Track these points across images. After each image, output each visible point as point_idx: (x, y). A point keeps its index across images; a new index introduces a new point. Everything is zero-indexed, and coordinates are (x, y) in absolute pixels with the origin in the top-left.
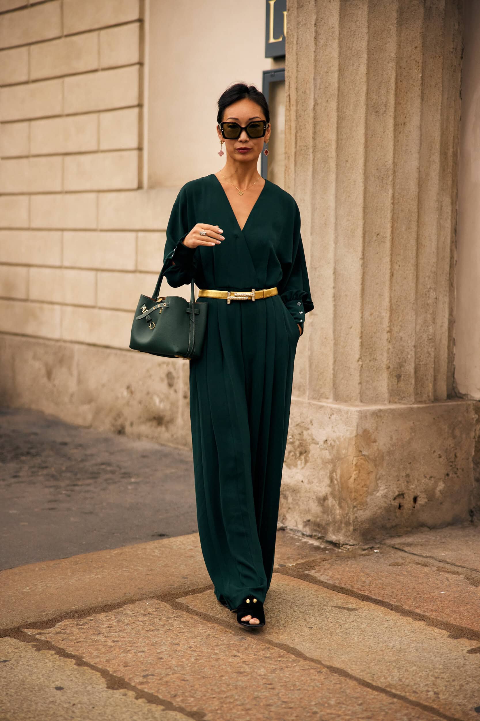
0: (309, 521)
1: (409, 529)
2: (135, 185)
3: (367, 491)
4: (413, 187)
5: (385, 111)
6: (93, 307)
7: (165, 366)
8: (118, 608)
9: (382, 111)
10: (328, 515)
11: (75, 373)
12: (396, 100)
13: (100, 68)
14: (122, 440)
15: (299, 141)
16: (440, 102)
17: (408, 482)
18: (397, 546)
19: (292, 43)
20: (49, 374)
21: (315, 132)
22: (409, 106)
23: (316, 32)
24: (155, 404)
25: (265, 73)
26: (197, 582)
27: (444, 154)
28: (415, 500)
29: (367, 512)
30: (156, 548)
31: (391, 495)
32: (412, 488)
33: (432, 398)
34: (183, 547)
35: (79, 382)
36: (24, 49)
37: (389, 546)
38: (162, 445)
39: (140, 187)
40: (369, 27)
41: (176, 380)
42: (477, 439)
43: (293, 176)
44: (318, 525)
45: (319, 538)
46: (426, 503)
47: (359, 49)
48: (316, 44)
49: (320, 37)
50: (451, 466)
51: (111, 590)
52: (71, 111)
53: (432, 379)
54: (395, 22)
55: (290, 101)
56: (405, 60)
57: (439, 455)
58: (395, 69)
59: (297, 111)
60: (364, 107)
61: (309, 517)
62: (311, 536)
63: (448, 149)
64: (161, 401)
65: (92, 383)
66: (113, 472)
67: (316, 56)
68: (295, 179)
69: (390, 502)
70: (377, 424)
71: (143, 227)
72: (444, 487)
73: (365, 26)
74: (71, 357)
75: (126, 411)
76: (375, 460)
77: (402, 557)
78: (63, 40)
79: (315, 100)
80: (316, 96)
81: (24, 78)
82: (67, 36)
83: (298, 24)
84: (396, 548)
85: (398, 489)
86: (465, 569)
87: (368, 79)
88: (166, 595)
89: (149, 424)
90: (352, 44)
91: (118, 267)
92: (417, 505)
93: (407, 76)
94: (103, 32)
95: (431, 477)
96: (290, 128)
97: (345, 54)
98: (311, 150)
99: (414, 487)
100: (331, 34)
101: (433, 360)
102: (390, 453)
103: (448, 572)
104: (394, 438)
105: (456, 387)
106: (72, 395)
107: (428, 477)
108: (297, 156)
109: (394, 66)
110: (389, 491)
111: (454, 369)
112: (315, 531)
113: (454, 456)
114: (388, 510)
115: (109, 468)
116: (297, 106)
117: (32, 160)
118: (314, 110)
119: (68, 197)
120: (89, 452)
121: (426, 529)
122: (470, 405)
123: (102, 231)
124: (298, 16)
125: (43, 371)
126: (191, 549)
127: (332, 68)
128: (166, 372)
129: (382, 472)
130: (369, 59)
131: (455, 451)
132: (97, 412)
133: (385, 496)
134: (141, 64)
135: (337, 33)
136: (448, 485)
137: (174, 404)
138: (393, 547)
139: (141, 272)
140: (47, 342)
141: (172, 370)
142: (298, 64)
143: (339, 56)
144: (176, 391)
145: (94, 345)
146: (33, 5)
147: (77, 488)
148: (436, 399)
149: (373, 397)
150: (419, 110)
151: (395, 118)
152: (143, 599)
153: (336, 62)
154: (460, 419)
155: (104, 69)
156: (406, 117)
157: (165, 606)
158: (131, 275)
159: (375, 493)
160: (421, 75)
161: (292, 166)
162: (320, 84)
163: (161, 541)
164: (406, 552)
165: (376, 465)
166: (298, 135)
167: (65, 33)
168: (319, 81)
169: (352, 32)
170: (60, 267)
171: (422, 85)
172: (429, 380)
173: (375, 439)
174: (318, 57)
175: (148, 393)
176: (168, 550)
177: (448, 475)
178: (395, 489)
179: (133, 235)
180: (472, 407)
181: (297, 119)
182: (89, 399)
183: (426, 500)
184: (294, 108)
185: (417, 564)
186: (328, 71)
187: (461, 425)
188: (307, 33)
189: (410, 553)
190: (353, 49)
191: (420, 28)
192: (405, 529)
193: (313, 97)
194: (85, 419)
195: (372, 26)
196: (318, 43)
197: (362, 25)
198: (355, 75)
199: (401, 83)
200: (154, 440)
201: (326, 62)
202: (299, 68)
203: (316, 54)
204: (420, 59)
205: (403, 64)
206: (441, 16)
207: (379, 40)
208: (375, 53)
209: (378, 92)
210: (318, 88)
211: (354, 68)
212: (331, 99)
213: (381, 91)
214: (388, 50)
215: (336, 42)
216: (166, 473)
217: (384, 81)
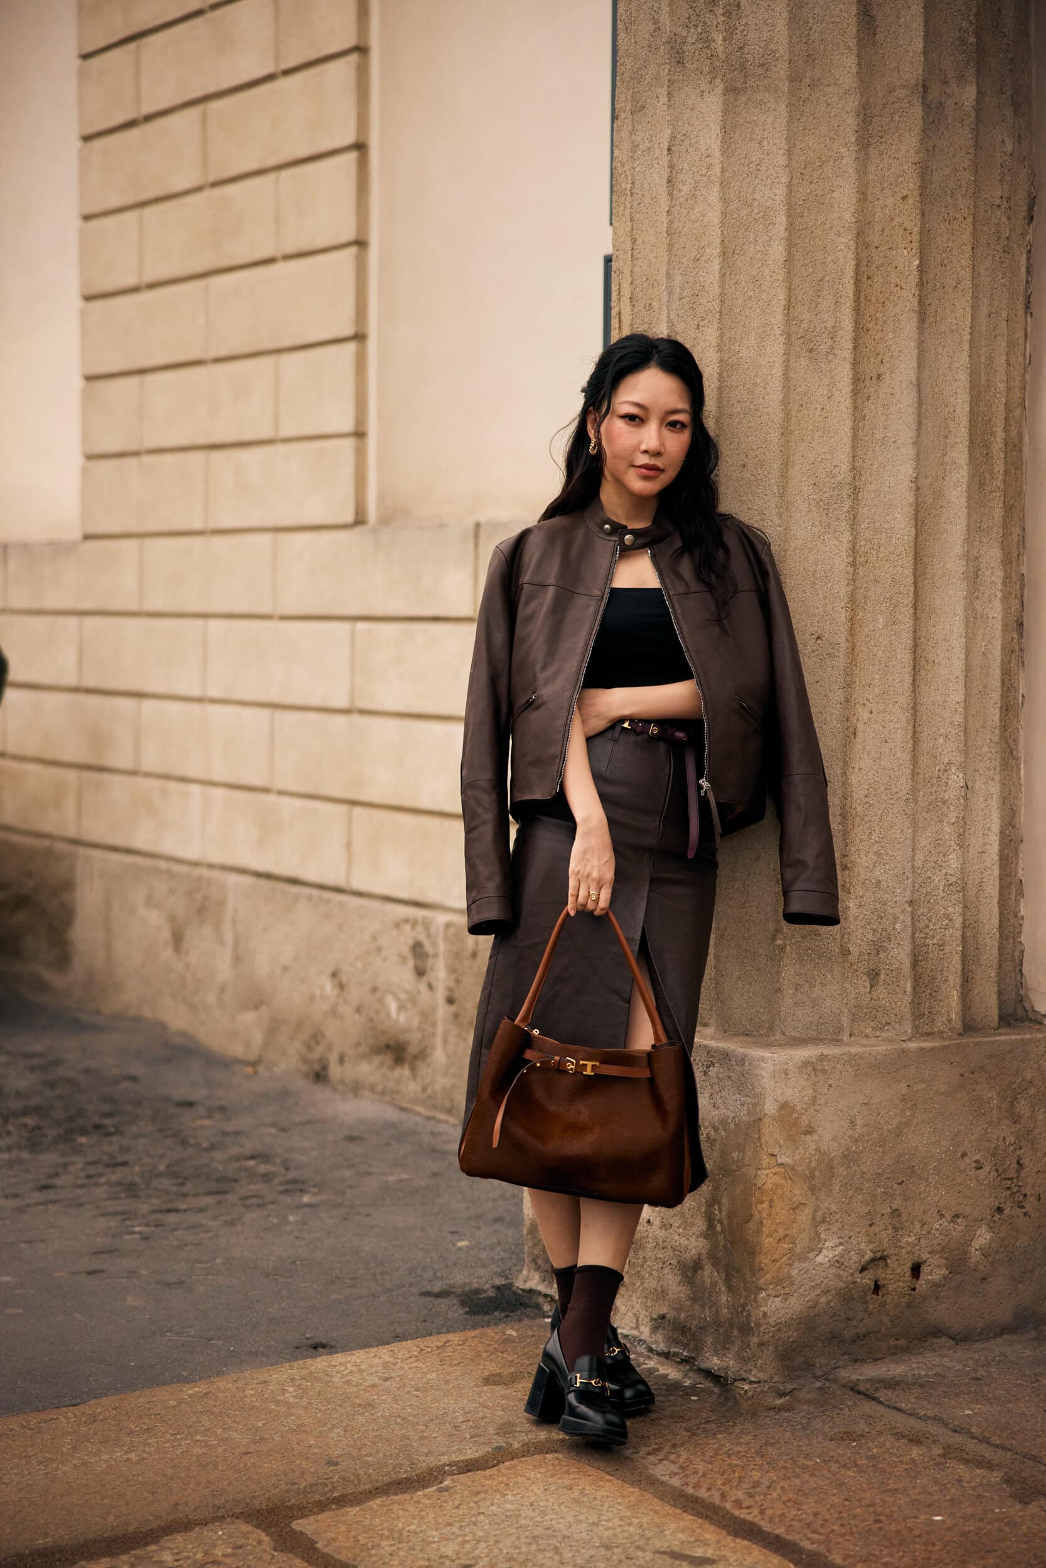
0: (663, 1317)
1: (902, 1342)
2: (349, 518)
3: (791, 1250)
4: (901, 526)
5: (832, 348)
6: (266, 790)
7: (408, 927)
8: (146, 1544)
9: (824, 348)
10: (703, 1306)
11: (229, 939)
12: (857, 322)
13: (279, 255)
14: (321, 1094)
16: (968, 323)
17: (895, 1229)
18: (861, 1388)
20: (177, 940)
22: (890, 335)
23: (671, 166)
24: (388, 1016)
25: (608, 259)
26: (357, 1475)
27: (978, 444)
28: (916, 1270)
29: (792, 1300)
30: (293, 1380)
31: (854, 1261)
32: (909, 1244)
33: (958, 1025)
34: (356, 1378)
35: (237, 959)
36: (131, 216)
37: (844, 1386)
38: (404, 1109)
39: (359, 520)
40: (789, 153)
41: (430, 961)
44: (683, 1329)
45: (685, 1361)
46: (945, 1278)
47: (768, 204)
48: (670, 194)
49: (681, 177)
50: (1009, 1188)
51: (146, 1494)
52: (223, 352)
53: (958, 981)
54: (853, 139)
56: (878, 228)
57: (977, 1162)
58: (853, 248)
60: (782, 339)
61: (664, 1310)
62: (666, 1355)
63: (993, 434)
64: (401, 1008)
65: (262, 964)
66: (267, 1178)
67: (671, 223)
69: (850, 1278)
70: (815, 1091)
71: (366, 612)
72: (992, 1241)
73: (782, 151)
74: (221, 904)
75: (331, 1029)
76: (812, 1177)
77: (867, 1417)
78: (207, 193)
79: (671, 325)
80: (673, 316)
81: (131, 280)
82: (215, 184)
83: (634, 149)
84: (859, 1393)
85: (872, 1246)
86: (1009, 1455)
87: (789, 275)
88: (272, 1511)
89: (377, 1060)
90: (753, 193)
91: (316, 702)
92: (922, 1284)
93: (882, 265)
94: (285, 174)
95: (957, 1216)
97: (735, 216)
99: (912, 1239)
100: (704, 171)
101: (959, 933)
102: (848, 1158)
103: (967, 1462)
104: (859, 1122)
105: (1027, 997)
106: (223, 989)
107: (949, 1218)
109: (852, 243)
110: (847, 1251)
111: (1023, 951)
112: (677, 1342)
113: (1014, 1165)
114: (846, 1296)
115: (262, 1168)
117: (145, 459)
119: (216, 540)
120: (232, 1126)
121: (943, 1340)
123: (283, 618)
124: (633, 132)
125: (166, 934)
126: (374, 1386)
127: (708, 250)
128: (411, 942)
129: (829, 1204)
130: (790, 227)
131: (1018, 1152)
132: (273, 1029)
133: (839, 1263)
134: (361, 243)
135: (717, 168)
136: (1002, 1235)
137: (427, 1016)
138: (852, 1389)
139: (362, 712)
140: (175, 867)
141: (422, 937)
142: (634, 241)
143: (723, 223)
144: (430, 987)
145: (268, 876)
146: (148, 118)
147: (172, 1218)
148: (969, 1027)
149: (811, 1023)
150: (913, 344)
151: (855, 364)
152: (215, 1519)
153: (715, 235)
154: (1029, 1076)
155: (288, 257)
156: (882, 362)
157: (260, 1542)
158: (341, 719)
159: (811, 1255)
160: (917, 262)
162: (682, 288)
163: (309, 1361)
164: (881, 1403)
165: (813, 1189)
167: (211, 178)
168: (678, 279)
169: (753, 165)
170: (200, 700)
171: (921, 284)
172: (951, 983)
173: (809, 1126)
174: (676, 225)
175: (375, 990)
176: (319, 1386)
177: (1000, 1210)
178: (863, 1246)
179: (346, 626)
182: (256, 1001)
183: (944, 1272)
185: (899, 1436)
186: (698, 257)
187: (1033, 1091)
188: (652, 170)
189: (889, 1406)
190: (756, 204)
191: (913, 152)
192: (892, 1342)
193: (665, 319)
194: (247, 1044)
195: (797, 151)
196: (675, 193)
197: (775, 147)
198: (760, 265)
199: (869, 282)
200: (387, 1098)
201: (694, 237)
202: (638, 251)
203: (672, 217)
204: (915, 224)
205: (874, 238)
206: (966, 122)
207: (815, 181)
208: (806, 214)
209: (813, 305)
210: (677, 295)
211: (758, 248)
212: (706, 321)
213: (821, 300)
214: (836, 206)
215: (715, 190)
216: (387, 1182)
217: (827, 278)
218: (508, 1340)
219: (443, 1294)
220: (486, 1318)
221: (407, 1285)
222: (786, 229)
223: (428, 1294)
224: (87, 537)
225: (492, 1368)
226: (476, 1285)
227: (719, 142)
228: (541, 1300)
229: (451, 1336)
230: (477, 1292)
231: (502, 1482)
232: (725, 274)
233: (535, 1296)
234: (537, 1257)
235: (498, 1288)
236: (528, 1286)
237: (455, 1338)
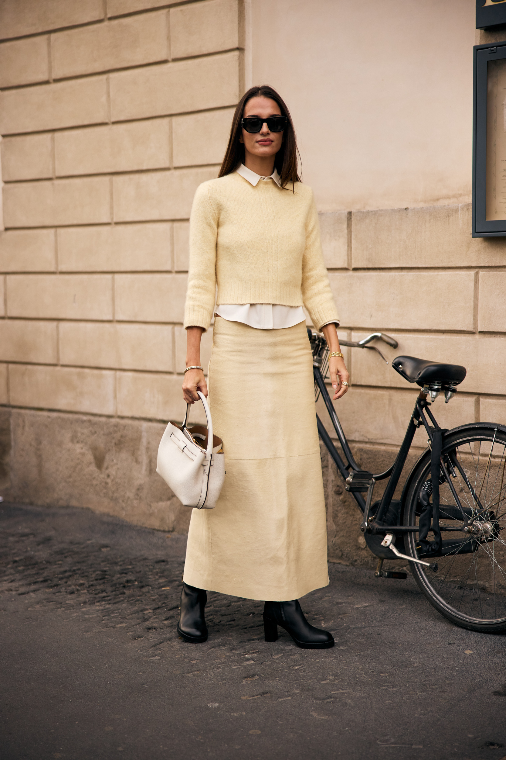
6: (170, 373)
11: (143, 459)
13: (170, 58)
20: (99, 462)
25: (475, 49)
74: (139, 439)
78: (106, 24)
81: (43, 77)
82: (113, 18)
106: (140, 488)
117: (57, 182)
119: (121, 228)
125: (90, 457)
134: (240, 49)
140: (97, 419)
155: (175, 60)
167: (110, 15)
170: (111, 321)
182: (167, 495)
194: (162, 520)
224: (7, 229)
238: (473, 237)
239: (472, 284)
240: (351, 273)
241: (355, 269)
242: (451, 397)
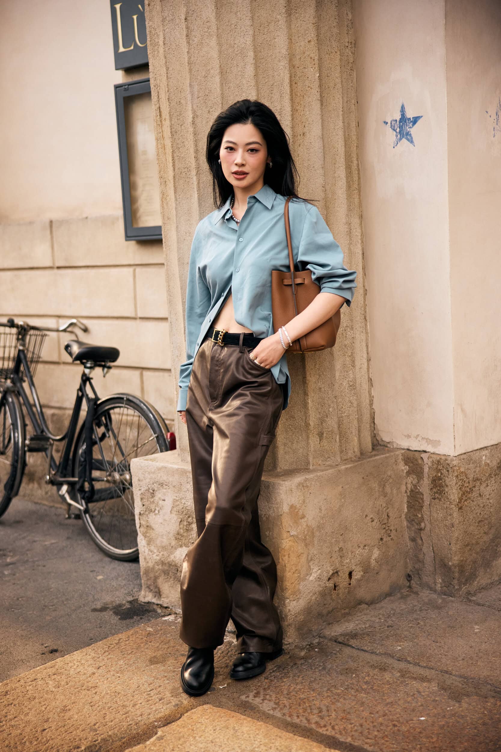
1: (347, 611)
3: (299, 576)
12: (292, 106)
15: (176, 162)
16: (341, 106)
17: (341, 557)
18: (340, 640)
19: (157, 44)
21: (197, 150)
22: (308, 113)
23: (187, 28)
25: (117, 87)
26: (110, 736)
27: (348, 167)
28: (350, 574)
29: (301, 601)
30: (49, 676)
31: (326, 576)
32: (347, 563)
33: (358, 454)
34: (82, 670)
37: (331, 640)
40: (252, 18)
42: (409, 494)
43: (174, 205)
46: (362, 576)
47: (243, 46)
48: (188, 43)
49: (193, 33)
50: (385, 528)
53: (357, 432)
54: (284, 11)
55: (160, 115)
56: (298, 57)
57: (372, 518)
58: (288, 68)
59: (171, 127)
63: (352, 162)
67: (190, 58)
68: (176, 208)
69: (324, 585)
70: (304, 497)
72: (379, 555)
73: (248, 18)
76: (305, 539)
77: (352, 658)
79: (194, 112)
80: (195, 107)
83: (164, 20)
84: (340, 643)
85: (332, 568)
86: (433, 672)
87: (257, 83)
90: (234, 40)
92: (353, 581)
93: (301, 76)
95: (365, 546)
96: (164, 147)
97: (225, 53)
98: (194, 172)
99: (348, 561)
100: (206, 30)
101: (356, 409)
102: (320, 527)
103: (415, 679)
104: (323, 508)
105: (378, 434)
107: (362, 547)
108: (177, 179)
109: (287, 65)
110: (322, 572)
111: (374, 413)
113: (386, 517)
114: (323, 594)
116: (171, 120)
118: (193, 124)
121: (364, 606)
122: (398, 455)
124: (162, 11)
127: (212, 71)
129: (313, 551)
130: (256, 58)
131: (387, 511)
133: (319, 579)
135: (214, 28)
136: (383, 551)
138: (336, 641)
142: (168, 69)
143: (220, 57)
148: (362, 455)
149: (293, 462)
150: (319, 117)
151: (293, 128)
153: (216, 64)
154: (389, 474)
156: (305, 127)
159: (307, 578)
160: (318, 75)
161: (171, 192)
162: (199, 92)
163: (53, 662)
164: (353, 648)
165: (306, 545)
166: (175, 155)
168: (196, 88)
169: (233, 26)
171: (320, 86)
172: (354, 434)
173: (303, 514)
174: (192, 59)
176: (64, 678)
177: (382, 539)
178: (328, 568)
180: (400, 457)
181: (172, 135)
183: (362, 573)
184: (167, 123)
185: (373, 667)
186: (206, 75)
187: (391, 481)
188: (175, 31)
189: (358, 649)
190: (236, 46)
191: (312, 17)
192: (343, 611)
193: (190, 108)
195: (256, 18)
196: (191, 42)
197: (244, 16)
198: (240, 78)
199: (296, 85)
200: (26, 498)
201: (203, 65)
202: (170, 74)
203: (190, 55)
204: (316, 55)
205: (297, 62)
206: (333, 3)
207: (266, 33)
208: (262, 51)
209: (270, 98)
210: (196, 96)
211: (239, 69)
212: (214, 109)
213: (273, 95)
214: (277, 46)
215: (214, 39)
216: (46, 545)
217: (275, 84)
218: (149, 634)
219: (104, 609)
220: (132, 621)
221: (82, 606)
222: (254, 59)
223: (95, 610)
225: (150, 654)
226: (118, 602)
227: (214, 14)
228: (155, 607)
229: (120, 636)
230: (120, 606)
231: (189, 729)
232: (223, 83)
233: (151, 605)
234: (150, 585)
235: (130, 602)
236: (146, 600)
237: (122, 636)
238: (126, 240)
239: (131, 279)
240: (56, 271)
241: (59, 268)
242: (107, 372)
